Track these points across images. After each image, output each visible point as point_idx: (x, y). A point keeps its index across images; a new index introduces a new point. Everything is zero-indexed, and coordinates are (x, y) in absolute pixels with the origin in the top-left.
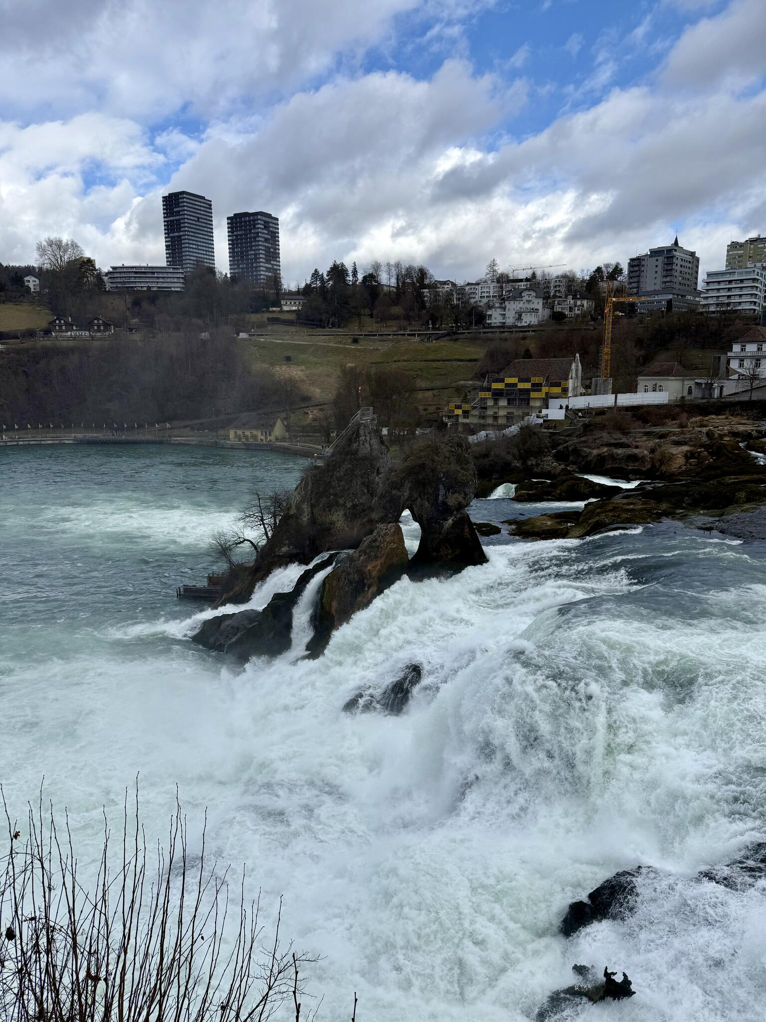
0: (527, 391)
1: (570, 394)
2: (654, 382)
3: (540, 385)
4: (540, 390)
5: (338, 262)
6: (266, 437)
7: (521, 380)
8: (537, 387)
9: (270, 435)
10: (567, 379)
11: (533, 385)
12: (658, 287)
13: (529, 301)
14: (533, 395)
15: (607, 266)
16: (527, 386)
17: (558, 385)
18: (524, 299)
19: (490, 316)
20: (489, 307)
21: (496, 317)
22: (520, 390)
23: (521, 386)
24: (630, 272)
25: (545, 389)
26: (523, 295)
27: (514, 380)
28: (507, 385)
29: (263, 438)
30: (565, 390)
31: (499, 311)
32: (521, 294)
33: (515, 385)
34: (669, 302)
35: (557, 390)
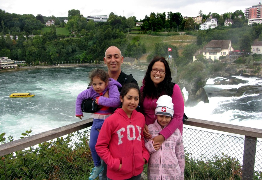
2: (257, 48)
5: (153, 13)
6: (132, 64)
9: (133, 63)
13: (213, 22)
18: (212, 21)
19: (201, 27)
20: (200, 24)
21: (202, 27)
26: (211, 20)
29: (131, 64)
31: (204, 25)
32: (210, 20)
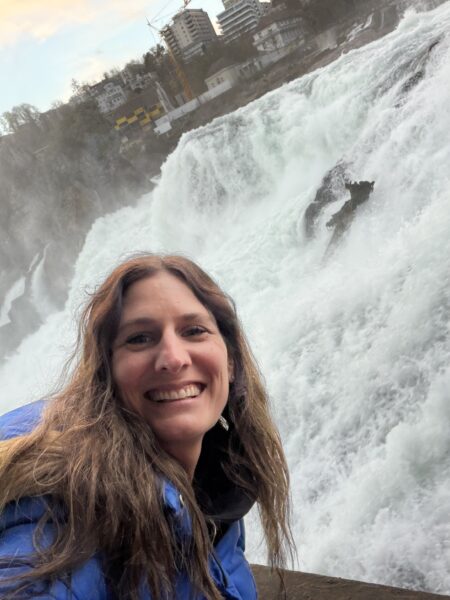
0: (137, 122)
1: (166, 111)
2: (216, 78)
3: (142, 114)
4: (145, 117)
7: (128, 117)
8: (141, 116)
10: (158, 101)
11: (138, 116)
12: (191, 42)
13: (111, 91)
14: (142, 123)
15: (152, 50)
16: (134, 119)
17: (154, 108)
18: (107, 90)
22: (132, 124)
23: (131, 121)
24: (170, 45)
25: (147, 115)
26: (105, 88)
27: (123, 120)
28: (121, 125)
30: (162, 109)
33: (126, 123)
34: (203, 47)
35: (156, 112)
